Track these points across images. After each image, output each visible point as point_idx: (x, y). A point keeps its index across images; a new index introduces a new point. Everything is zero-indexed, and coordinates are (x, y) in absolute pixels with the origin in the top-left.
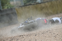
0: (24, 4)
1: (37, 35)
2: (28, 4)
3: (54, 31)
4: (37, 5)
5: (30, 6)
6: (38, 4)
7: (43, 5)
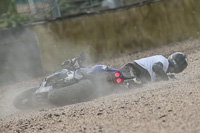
0: (63, 12)
1: (105, 114)
2: (72, 12)
3: (160, 99)
4: (104, 15)
5: (80, 18)
6: (107, 13)
7: (122, 16)
